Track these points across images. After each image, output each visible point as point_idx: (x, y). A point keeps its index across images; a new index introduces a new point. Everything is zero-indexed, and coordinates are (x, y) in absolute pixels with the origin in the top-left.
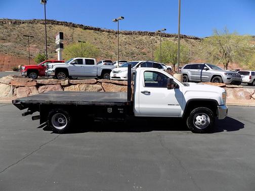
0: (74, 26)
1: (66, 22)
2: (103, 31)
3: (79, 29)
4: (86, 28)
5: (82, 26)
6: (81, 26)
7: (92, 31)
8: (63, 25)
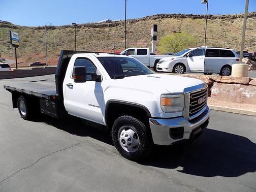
0: (183, 17)
1: (175, 14)
2: (216, 18)
3: (188, 19)
4: (196, 17)
5: (192, 15)
6: (190, 16)
7: (203, 19)
8: (171, 17)
